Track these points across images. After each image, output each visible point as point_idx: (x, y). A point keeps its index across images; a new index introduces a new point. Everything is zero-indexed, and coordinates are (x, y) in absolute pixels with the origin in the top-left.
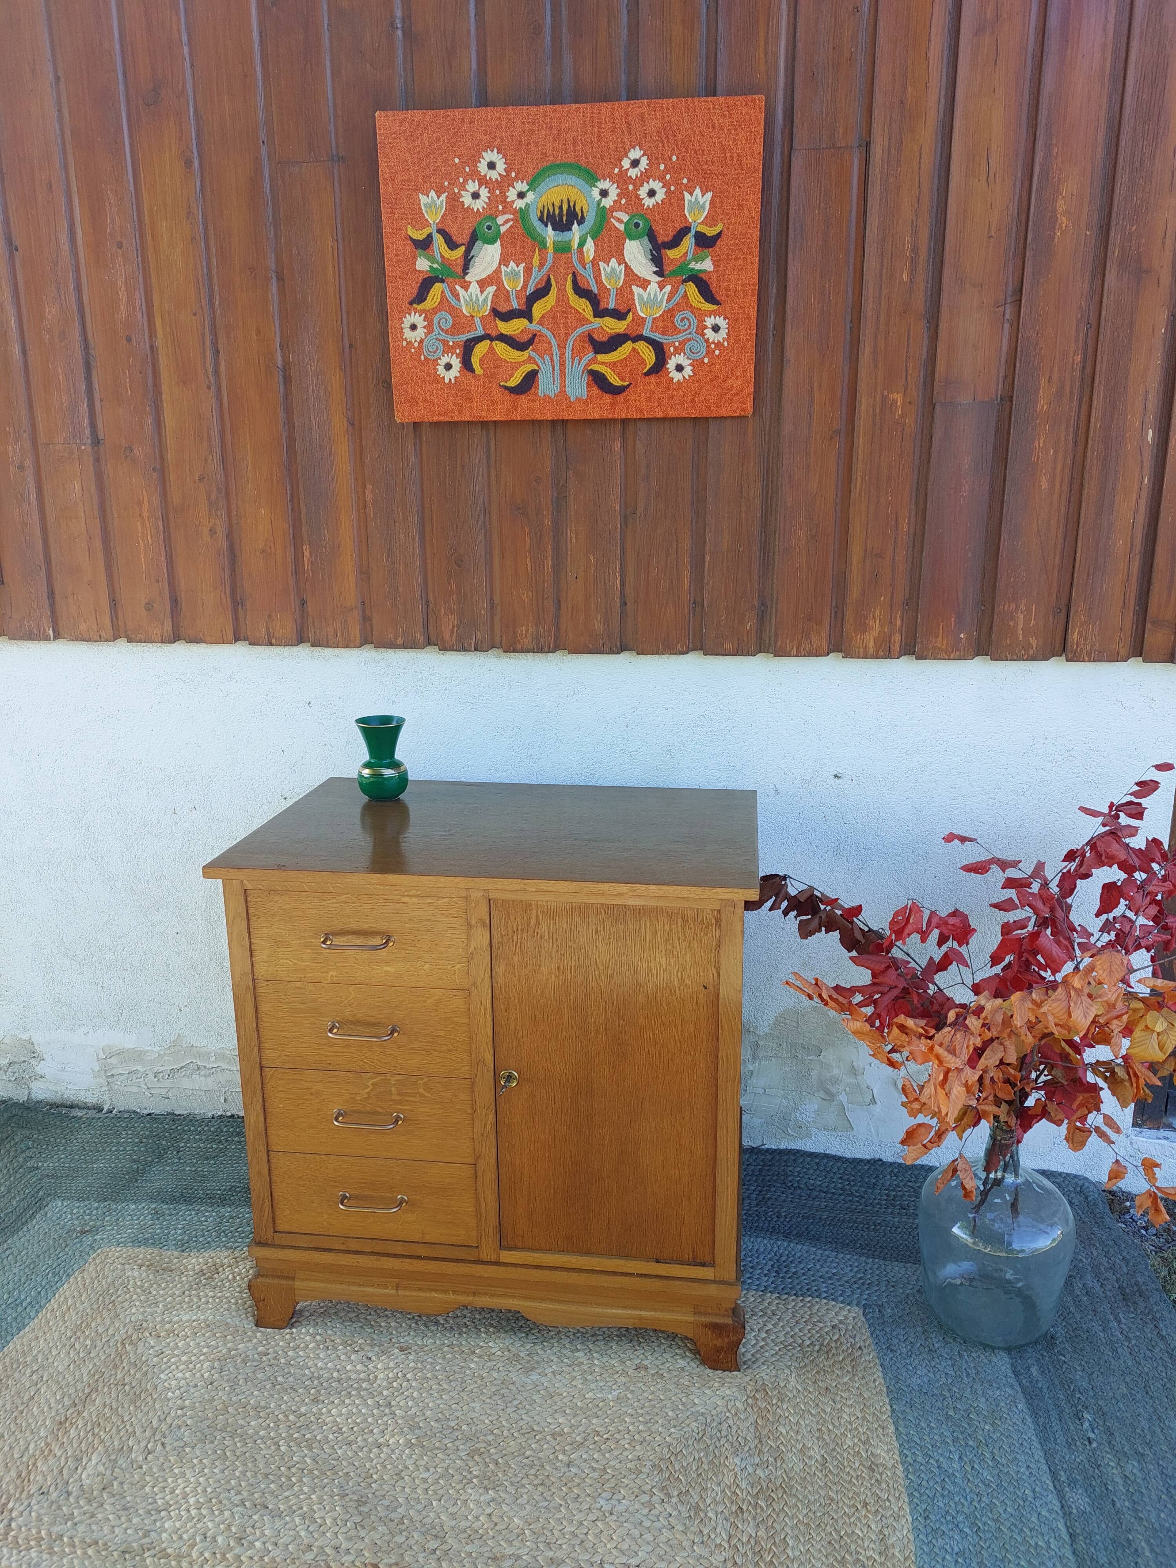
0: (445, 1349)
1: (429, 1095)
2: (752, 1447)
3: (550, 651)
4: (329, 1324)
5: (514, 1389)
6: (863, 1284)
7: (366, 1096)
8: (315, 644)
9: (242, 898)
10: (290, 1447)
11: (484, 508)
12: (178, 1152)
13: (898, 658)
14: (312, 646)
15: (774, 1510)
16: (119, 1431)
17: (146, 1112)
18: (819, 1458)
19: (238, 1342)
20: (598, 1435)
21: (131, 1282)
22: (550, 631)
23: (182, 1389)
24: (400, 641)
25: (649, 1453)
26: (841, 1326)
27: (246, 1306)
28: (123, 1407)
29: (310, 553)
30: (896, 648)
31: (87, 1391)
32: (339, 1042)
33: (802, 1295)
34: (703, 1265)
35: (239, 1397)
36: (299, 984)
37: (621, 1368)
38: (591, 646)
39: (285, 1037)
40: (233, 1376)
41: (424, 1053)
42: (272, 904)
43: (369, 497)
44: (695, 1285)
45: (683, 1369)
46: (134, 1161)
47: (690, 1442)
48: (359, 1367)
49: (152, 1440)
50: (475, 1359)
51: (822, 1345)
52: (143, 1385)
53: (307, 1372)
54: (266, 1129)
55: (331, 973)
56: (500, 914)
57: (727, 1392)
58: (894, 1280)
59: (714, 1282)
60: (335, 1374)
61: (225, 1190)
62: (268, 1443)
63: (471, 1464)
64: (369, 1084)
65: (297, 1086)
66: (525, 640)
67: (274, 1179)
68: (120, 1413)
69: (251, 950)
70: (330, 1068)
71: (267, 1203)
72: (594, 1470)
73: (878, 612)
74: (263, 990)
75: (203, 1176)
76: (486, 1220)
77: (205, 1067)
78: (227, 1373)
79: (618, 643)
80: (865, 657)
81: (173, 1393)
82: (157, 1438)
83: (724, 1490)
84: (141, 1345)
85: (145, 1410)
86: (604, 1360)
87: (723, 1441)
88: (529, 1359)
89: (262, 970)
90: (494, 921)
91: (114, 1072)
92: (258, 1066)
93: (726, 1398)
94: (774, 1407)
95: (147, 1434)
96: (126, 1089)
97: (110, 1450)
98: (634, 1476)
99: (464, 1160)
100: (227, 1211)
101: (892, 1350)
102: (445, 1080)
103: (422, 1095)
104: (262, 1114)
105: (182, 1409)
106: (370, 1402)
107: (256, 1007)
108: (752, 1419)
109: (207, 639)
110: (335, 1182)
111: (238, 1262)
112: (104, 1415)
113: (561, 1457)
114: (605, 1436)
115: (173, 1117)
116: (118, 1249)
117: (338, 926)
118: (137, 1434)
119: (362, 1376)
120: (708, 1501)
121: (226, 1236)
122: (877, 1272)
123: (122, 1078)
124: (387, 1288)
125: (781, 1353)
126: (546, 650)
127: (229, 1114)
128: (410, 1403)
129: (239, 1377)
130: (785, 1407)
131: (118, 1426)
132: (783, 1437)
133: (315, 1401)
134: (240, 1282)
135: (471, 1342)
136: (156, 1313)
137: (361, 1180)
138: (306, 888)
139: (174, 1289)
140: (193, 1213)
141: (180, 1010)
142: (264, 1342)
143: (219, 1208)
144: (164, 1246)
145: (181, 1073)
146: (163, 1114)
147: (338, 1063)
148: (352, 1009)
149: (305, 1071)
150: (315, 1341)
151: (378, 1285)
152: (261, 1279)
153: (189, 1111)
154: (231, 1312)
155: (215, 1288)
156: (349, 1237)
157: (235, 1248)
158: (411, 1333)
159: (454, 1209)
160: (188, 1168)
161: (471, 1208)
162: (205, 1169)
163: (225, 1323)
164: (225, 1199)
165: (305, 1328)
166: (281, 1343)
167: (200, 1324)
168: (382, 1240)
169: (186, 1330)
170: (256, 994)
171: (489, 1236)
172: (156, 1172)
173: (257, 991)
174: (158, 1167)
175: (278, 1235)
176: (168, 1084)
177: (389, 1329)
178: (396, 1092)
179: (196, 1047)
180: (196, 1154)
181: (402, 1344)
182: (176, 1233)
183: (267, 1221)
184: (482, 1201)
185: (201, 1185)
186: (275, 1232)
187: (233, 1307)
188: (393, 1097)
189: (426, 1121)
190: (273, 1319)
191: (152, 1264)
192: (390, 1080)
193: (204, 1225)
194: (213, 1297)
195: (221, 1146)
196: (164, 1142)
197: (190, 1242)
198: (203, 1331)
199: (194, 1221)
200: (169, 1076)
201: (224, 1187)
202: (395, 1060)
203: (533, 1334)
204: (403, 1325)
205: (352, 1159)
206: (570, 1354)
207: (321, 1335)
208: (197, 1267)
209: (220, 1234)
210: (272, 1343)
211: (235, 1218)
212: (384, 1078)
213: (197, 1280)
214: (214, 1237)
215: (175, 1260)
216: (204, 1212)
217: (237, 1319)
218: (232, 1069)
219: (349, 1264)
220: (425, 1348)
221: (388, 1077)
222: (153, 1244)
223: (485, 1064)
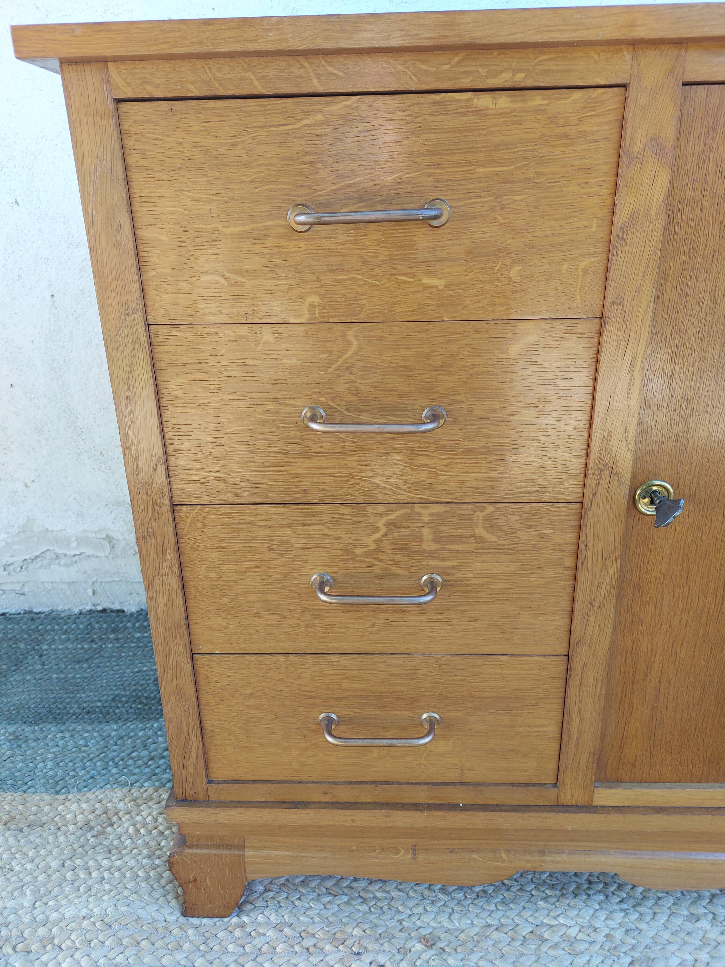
0: (496, 935)
1: (495, 539)
4: (297, 903)
7: (373, 546)
12: (41, 656)
19: (161, 952)
27: (163, 882)
36: (243, 330)
41: (491, 458)
42: (179, 135)
54: (187, 618)
55: (309, 299)
61: (106, 701)
64: (381, 524)
65: (242, 537)
67: (204, 699)
69: (138, 256)
70: (307, 498)
71: (195, 738)
74: (168, 346)
75: (76, 685)
76: (577, 744)
77: (65, 555)
88: (633, 941)
89: (162, 303)
92: (167, 502)
99: (548, 650)
100: (112, 729)
102: (527, 507)
103: (480, 539)
104: (180, 593)
110: (312, 697)
111: (138, 806)
115: (32, 615)
121: (116, 765)
124: (398, 852)
127: (100, 608)
134: (147, 839)
135: (530, 919)
136: (23, 907)
137: (359, 693)
138: (256, 83)
139: (48, 859)
140: (67, 735)
141: (27, 486)
142: (202, 947)
143: (102, 726)
144: (29, 788)
145: (36, 563)
146: (19, 614)
147: (322, 487)
148: (352, 377)
149: (258, 508)
150: (285, 939)
151: (383, 849)
152: (188, 851)
153: (50, 608)
154: (140, 896)
155: (110, 852)
156: (336, 783)
157: (132, 784)
158: (428, 909)
159: (521, 729)
160: (55, 676)
161: (552, 728)
162: (78, 676)
163: (134, 919)
164: (108, 713)
165: (262, 913)
166: (230, 948)
167: (94, 924)
168: (393, 783)
169: (73, 937)
170: (156, 356)
171: (578, 768)
172: (14, 683)
173: (156, 349)
174: (16, 676)
175: (214, 786)
176: (21, 577)
177: (392, 903)
178: (431, 537)
179: (52, 531)
180: (64, 658)
181: (424, 932)
182: (46, 766)
183: (196, 766)
184: (575, 714)
185: (74, 697)
186: (210, 781)
187: (143, 884)
188: (425, 546)
189: (483, 585)
190: (211, 905)
191: (12, 818)
192: (419, 514)
193: (84, 752)
194: (109, 870)
195: (95, 646)
196: (22, 646)
197: (66, 779)
198: (100, 937)
199: (70, 748)
200: (21, 567)
201: (105, 697)
202: (432, 476)
203: (613, 894)
204: (412, 894)
205: (343, 659)
206: (689, 926)
207: (290, 925)
208: (80, 817)
209: (107, 763)
210: (216, 948)
211: (125, 738)
212: (409, 511)
213: (81, 840)
214: (99, 769)
215: (47, 809)
216: (81, 733)
217: (152, 908)
218: (99, 555)
219: (337, 824)
220: (462, 937)
221: (417, 508)
222: (13, 786)
223: (615, 471)
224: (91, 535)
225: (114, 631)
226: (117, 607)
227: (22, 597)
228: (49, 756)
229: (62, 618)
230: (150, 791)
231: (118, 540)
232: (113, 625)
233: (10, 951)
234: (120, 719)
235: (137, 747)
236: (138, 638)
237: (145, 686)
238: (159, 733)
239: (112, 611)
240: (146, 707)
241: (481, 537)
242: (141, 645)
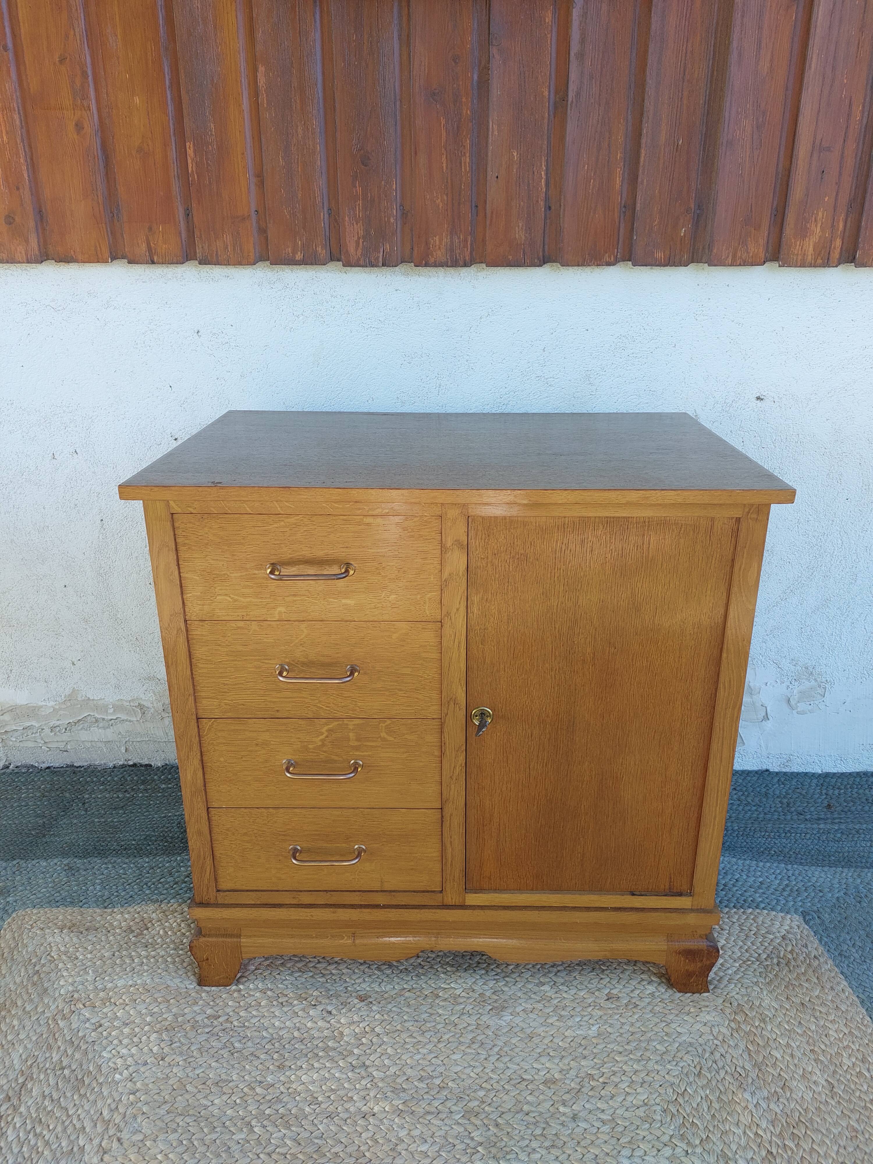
0: (407, 994)
1: (393, 739)
2: (755, 1078)
3: (465, 265)
4: (277, 976)
5: (491, 1034)
6: (791, 890)
7: (320, 743)
8: (204, 262)
9: (169, 524)
10: (264, 1127)
11: (395, 93)
12: (84, 804)
13: (836, 266)
14: (200, 264)
15: (804, 1150)
16: (65, 1129)
17: (44, 766)
18: (824, 1083)
19: (184, 1006)
20: (594, 1079)
21: (54, 949)
22: (466, 241)
23: (131, 1069)
24: (299, 256)
25: (654, 1096)
26: (790, 936)
27: (185, 965)
28: (65, 1097)
29: (195, 151)
30: (836, 254)
31: (21, 1080)
32: (289, 686)
33: (741, 907)
34: (680, 894)
35: (197, 1072)
36: (241, 624)
37: (591, 1000)
38: (510, 257)
39: (225, 684)
40: (185, 1048)
41: (387, 693)
42: (206, 529)
43: (262, 81)
44: (674, 915)
45: (652, 994)
46: (38, 816)
47: (691, 1079)
48: (320, 1023)
49: (106, 1137)
50: (441, 1003)
51: (778, 957)
52: (85, 1067)
53: (265, 1034)
54: (205, 786)
55: (279, 609)
56: (479, 533)
57: (708, 1017)
58: (819, 884)
59: (692, 910)
60: (296, 1034)
61: (140, 840)
62: (239, 1124)
63: (470, 1128)
64: (324, 730)
65: (240, 737)
66: (439, 253)
67: (215, 837)
68: (63, 1105)
69: (181, 586)
70: (278, 715)
71: (209, 861)
72: (604, 1122)
73: (820, 214)
74: (197, 631)
75: (115, 827)
76: (451, 865)
77: (103, 719)
78: (178, 1044)
79: (541, 254)
80: (803, 265)
81: (121, 1074)
82: (111, 1133)
83: (745, 1133)
84: (74, 1018)
85: (92, 1098)
86: (573, 992)
87: (722, 1073)
88: (496, 997)
89: (194, 610)
90: (472, 542)
91: (8, 728)
92: (194, 717)
93: (709, 1024)
94: (760, 1030)
95: (100, 1128)
96: (22, 745)
97: (58, 1155)
98: (647, 1126)
99: (429, 805)
100: (145, 861)
101: (845, 957)
102: (410, 721)
103: (384, 740)
104: (201, 770)
105: (134, 1094)
106: (341, 1063)
107: (190, 652)
108: (742, 1045)
109: (80, 257)
110: (284, 835)
111: (167, 916)
112: (45, 1109)
113: (562, 1109)
114: (601, 1080)
115: (73, 769)
116: (35, 911)
117: (286, 553)
118: (88, 1130)
119: (326, 1033)
120: (734, 1147)
121: (149, 888)
122: (800, 878)
123: (16, 734)
124: (343, 938)
125: (743, 969)
126: (461, 263)
127: (131, 763)
128: (386, 1062)
129: (193, 1048)
130: (769, 1028)
131: (63, 1122)
132: (780, 1062)
133: (281, 1067)
134: (173, 938)
135: (432, 985)
136: (87, 981)
137: (314, 833)
138: (248, 509)
139: (103, 951)
140: (110, 866)
141: (73, 664)
142: (211, 1003)
143: (137, 859)
144: (84, 904)
145: (78, 726)
146: (62, 767)
147: (287, 709)
148: (304, 649)
149: (250, 720)
150: (267, 998)
151: (333, 936)
152: (202, 939)
153: (89, 763)
154: (169, 973)
155: (146, 947)
156: (301, 891)
157: (161, 901)
158: (366, 980)
159: (417, 855)
160: (96, 820)
161: (435, 854)
162: (115, 820)
163: (165, 986)
164: (142, 849)
165: (253, 983)
166: (230, 1003)
167: (138, 989)
168: (338, 891)
169: (124, 998)
170: (189, 636)
171: (454, 880)
172: (64, 826)
173: (190, 633)
174: (65, 820)
175: (222, 894)
176: (65, 737)
177: (342, 977)
178: (354, 738)
179: (93, 700)
180: (103, 805)
181: (360, 993)
182: (95, 889)
183: (209, 880)
184: (449, 845)
185: (114, 837)
186: (218, 891)
187: (171, 966)
188: (351, 743)
189: (388, 766)
190: (218, 977)
191: (74, 925)
192: (347, 724)
193: (124, 878)
194: (147, 957)
195: (128, 795)
196: (67, 795)
197: (112, 898)
198: (142, 997)
199: (112, 875)
200: (66, 729)
201: (138, 837)
202: (354, 703)
203: (492, 970)
204: (356, 971)
205: (303, 811)
206: (536, 989)
207: (271, 990)
208: (123, 924)
209: (142, 886)
210: (221, 1004)
211: (155, 868)
212: (341, 723)
213: (126, 939)
214: (136, 891)
215: (98, 918)
216: (121, 865)
217: (177, 981)
218: (132, 719)
219: (301, 918)
220: (386, 995)
221: (346, 721)
222: (71, 903)
223: (456, 702)
224: (125, 704)
225: (143, 782)
226: (145, 762)
227: (65, 753)
228: (97, 881)
229: (99, 771)
230: (175, 906)
231: (148, 708)
232: (142, 778)
233: (82, 1006)
234: (151, 854)
235: (165, 875)
236: (164, 788)
237: (170, 828)
238: (181, 864)
239: (141, 766)
240: (171, 845)
241: (384, 738)
242: (166, 794)
